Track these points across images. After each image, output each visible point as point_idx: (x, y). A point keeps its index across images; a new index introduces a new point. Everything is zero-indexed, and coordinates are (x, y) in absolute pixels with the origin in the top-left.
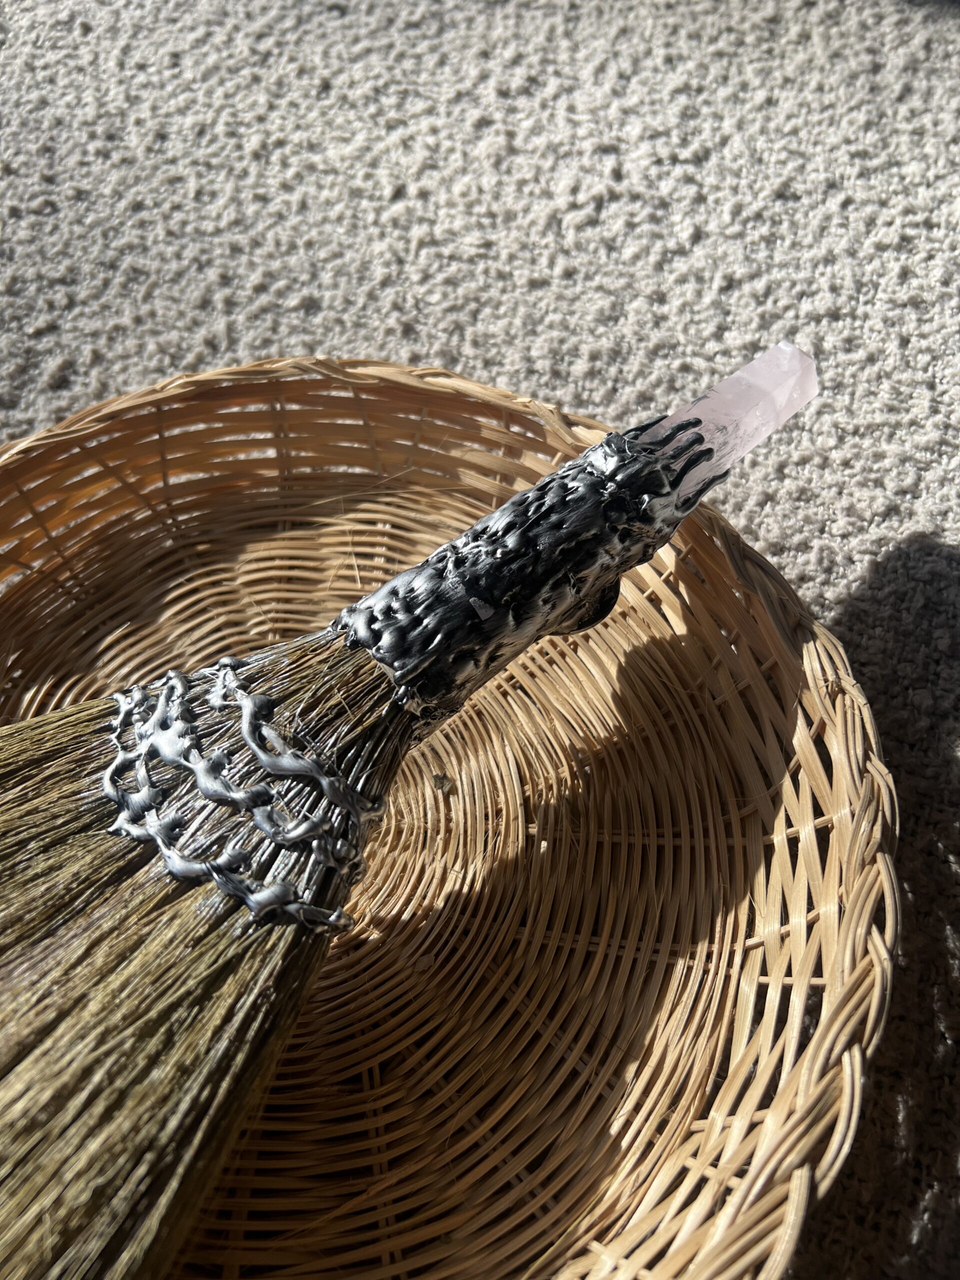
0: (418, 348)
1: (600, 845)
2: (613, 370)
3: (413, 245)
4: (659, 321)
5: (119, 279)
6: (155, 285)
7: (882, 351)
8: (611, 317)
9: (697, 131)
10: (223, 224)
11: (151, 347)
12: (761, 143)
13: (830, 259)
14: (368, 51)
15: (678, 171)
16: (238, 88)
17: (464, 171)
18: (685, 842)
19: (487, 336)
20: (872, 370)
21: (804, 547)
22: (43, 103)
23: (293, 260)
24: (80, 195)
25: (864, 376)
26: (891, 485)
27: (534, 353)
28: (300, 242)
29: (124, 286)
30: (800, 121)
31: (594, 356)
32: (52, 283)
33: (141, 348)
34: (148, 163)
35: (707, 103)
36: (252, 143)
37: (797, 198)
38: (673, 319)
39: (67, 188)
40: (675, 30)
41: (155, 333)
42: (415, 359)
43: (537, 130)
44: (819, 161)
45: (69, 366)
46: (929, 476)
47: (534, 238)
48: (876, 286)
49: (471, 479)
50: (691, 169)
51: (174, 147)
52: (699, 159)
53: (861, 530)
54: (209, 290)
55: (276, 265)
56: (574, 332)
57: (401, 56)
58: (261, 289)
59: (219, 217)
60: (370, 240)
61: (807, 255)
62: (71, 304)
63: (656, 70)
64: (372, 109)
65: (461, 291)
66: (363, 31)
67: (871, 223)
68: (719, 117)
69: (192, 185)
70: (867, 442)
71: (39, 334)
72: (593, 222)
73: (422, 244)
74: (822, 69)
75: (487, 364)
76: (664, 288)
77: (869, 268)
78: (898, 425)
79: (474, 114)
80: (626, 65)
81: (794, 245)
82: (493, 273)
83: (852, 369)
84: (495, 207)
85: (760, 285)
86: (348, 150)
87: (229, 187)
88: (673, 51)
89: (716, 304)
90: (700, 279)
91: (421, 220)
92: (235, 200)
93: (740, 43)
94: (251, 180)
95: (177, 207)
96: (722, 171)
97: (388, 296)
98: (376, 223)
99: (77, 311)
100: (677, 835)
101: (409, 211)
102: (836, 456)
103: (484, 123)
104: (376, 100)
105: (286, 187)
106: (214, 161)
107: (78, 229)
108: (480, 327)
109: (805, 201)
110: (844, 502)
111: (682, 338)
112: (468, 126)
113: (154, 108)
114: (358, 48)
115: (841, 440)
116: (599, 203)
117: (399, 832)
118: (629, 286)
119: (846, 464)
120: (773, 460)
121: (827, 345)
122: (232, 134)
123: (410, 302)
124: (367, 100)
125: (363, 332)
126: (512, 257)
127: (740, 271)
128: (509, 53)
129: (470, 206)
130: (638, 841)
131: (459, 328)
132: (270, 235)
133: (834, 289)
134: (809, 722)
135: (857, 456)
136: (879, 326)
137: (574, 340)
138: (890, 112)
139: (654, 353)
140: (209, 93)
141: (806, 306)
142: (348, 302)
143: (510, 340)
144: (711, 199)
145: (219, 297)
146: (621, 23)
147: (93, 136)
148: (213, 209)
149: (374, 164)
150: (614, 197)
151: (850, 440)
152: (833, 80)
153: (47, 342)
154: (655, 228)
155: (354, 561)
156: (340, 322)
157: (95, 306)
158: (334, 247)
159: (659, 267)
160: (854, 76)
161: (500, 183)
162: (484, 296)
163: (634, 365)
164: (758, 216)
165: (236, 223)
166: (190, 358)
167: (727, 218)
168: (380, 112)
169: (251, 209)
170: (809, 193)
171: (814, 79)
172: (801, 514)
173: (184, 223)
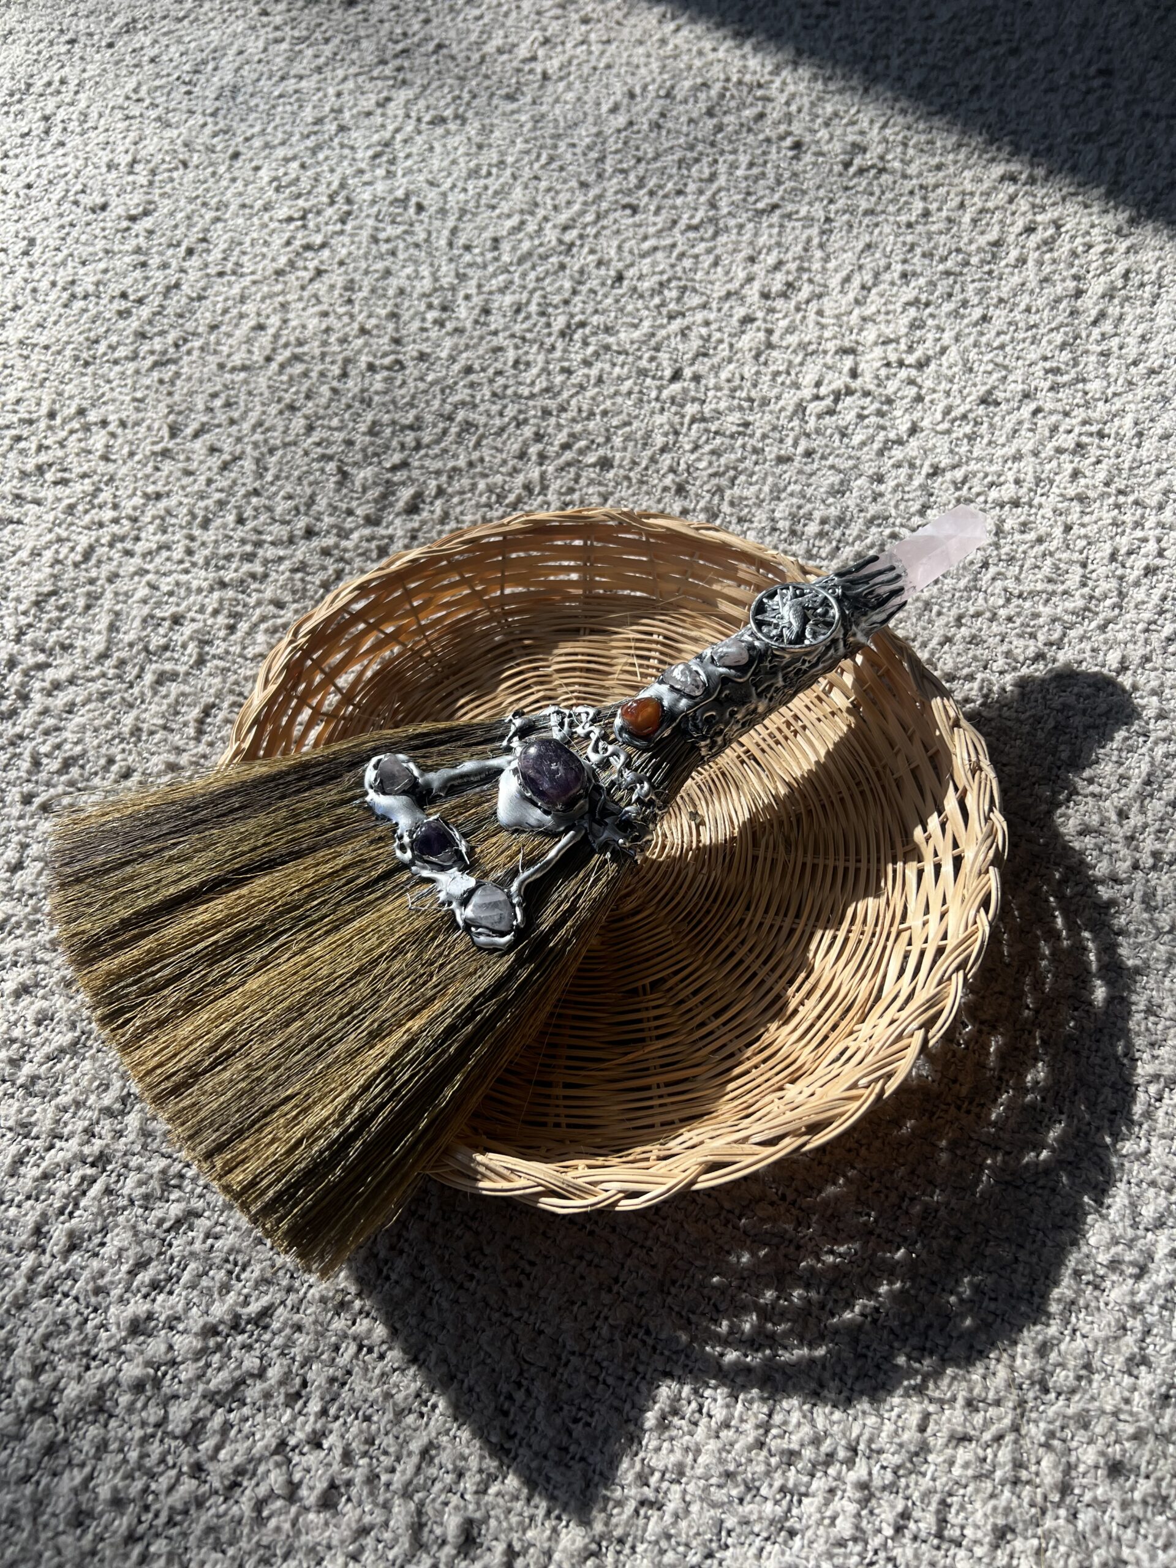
0: (686, 503)
1: (804, 865)
2: (838, 533)
3: (687, 420)
4: (876, 497)
5: (454, 430)
6: (483, 437)
7: (1049, 535)
8: (838, 491)
9: (922, 341)
10: (536, 390)
11: (482, 485)
12: (973, 355)
13: (1018, 457)
14: (655, 249)
15: (903, 373)
16: (547, 273)
17: (730, 361)
18: (863, 865)
19: (741, 498)
20: (1039, 549)
21: (970, 678)
22: (388, 273)
23: (591, 425)
24: (422, 357)
25: (1032, 553)
26: (1042, 637)
27: (777, 515)
28: (597, 411)
29: (459, 435)
30: (1008, 338)
31: (824, 521)
32: (404, 428)
33: (474, 486)
34: (476, 333)
35: (932, 316)
36: (559, 323)
37: (997, 404)
38: (888, 496)
39: (411, 350)
40: (912, 249)
41: (485, 476)
42: (685, 512)
43: (790, 330)
44: (1018, 375)
45: (418, 496)
46: (1072, 633)
47: (783, 421)
48: (1051, 482)
49: (725, 607)
50: (913, 372)
51: (496, 321)
52: (921, 365)
53: (1015, 669)
54: (526, 445)
55: (578, 428)
56: (809, 501)
57: (682, 255)
58: (566, 447)
59: (533, 383)
60: (653, 413)
61: (1000, 452)
62: (418, 447)
63: (893, 284)
64: (657, 300)
65: (723, 461)
66: (651, 230)
67: (1054, 429)
68: (940, 329)
69: (511, 355)
70: (1028, 604)
71: (394, 468)
72: (831, 412)
73: (693, 420)
74: (1032, 292)
75: (740, 520)
76: (883, 470)
77: (1048, 467)
78: (1054, 593)
79: (740, 312)
80: (868, 277)
81: (990, 443)
82: (749, 448)
83: (1024, 547)
84: (753, 394)
85: (959, 474)
86: (636, 334)
87: (541, 358)
88: (908, 268)
89: (923, 487)
90: (912, 466)
91: (694, 400)
92: (545, 370)
93: (967, 263)
94: (558, 354)
95: (499, 373)
96: (938, 377)
97: (666, 460)
98: (657, 399)
99: (422, 452)
100: (858, 861)
101: (685, 391)
102: (1003, 613)
103: (748, 320)
104: (660, 293)
105: (587, 363)
106: (528, 336)
107: (422, 386)
108: (736, 491)
109: (1004, 407)
110: (1005, 647)
111: (893, 512)
112: (734, 321)
113: (479, 286)
114: (646, 245)
115: (1008, 600)
116: (837, 397)
117: (664, 847)
118: (855, 467)
119: (1010, 619)
120: (954, 612)
121: (1007, 527)
122: (542, 314)
123: (683, 466)
124: (653, 292)
125: (645, 488)
126: (764, 436)
127: (945, 462)
128: (771, 260)
129: (734, 390)
130: (831, 863)
131: (720, 490)
132: (573, 402)
133: (1017, 482)
134: (956, 789)
135: (1019, 614)
136: (1050, 514)
137: (809, 506)
138: (1084, 335)
139: (870, 522)
140: (524, 275)
141: (994, 494)
142: (635, 463)
143: (759, 504)
144: (928, 399)
145: (533, 450)
146: (867, 239)
147: (430, 306)
148: (528, 376)
149: (657, 349)
150: (850, 392)
151: (1015, 601)
152: (1041, 301)
153: (399, 476)
154: (881, 421)
155: (636, 661)
156: (627, 478)
157: (436, 450)
158: (624, 417)
159: (880, 453)
160: (1058, 300)
161: (758, 373)
162: (741, 466)
163: (854, 530)
164: (964, 417)
165: (547, 390)
166: (511, 498)
167: (939, 416)
168: (663, 304)
169: (559, 379)
170: (1008, 401)
171: (1025, 300)
172: (971, 654)
173: (506, 387)
